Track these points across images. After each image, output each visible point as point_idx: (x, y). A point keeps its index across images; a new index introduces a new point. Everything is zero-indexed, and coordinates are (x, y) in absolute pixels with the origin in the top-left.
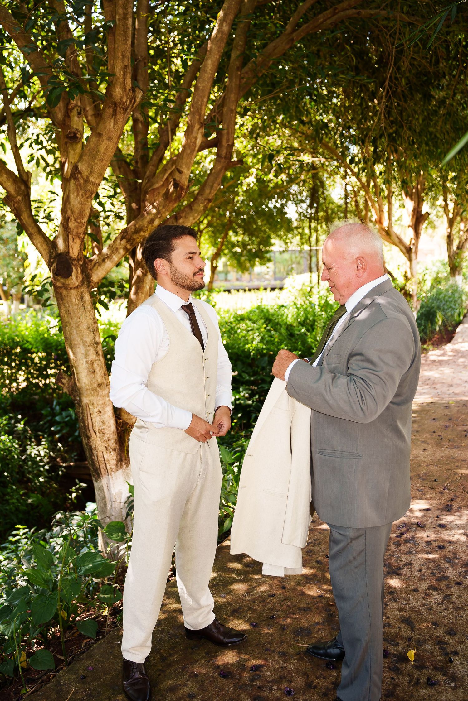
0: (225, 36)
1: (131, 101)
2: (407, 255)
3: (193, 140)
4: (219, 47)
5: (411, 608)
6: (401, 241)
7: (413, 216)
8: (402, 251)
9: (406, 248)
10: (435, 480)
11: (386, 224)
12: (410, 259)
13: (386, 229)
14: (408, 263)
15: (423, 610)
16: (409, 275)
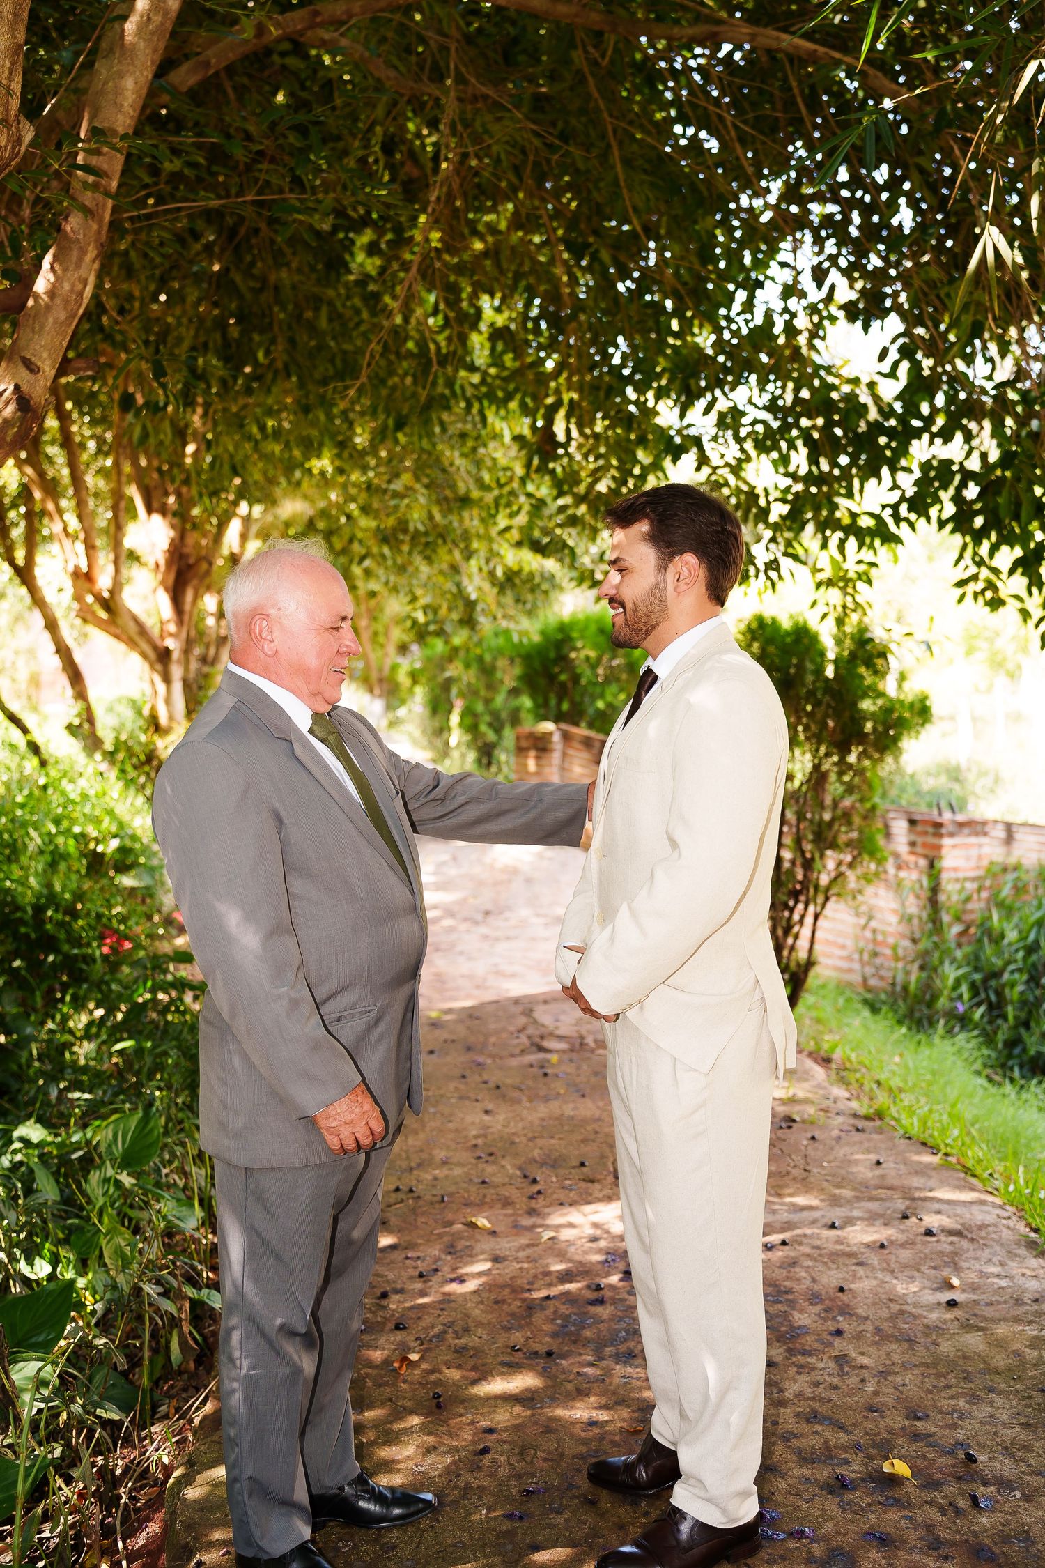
0: (169, 26)
1: (13, 148)
2: (159, 667)
3: (80, 287)
4: (155, 51)
5: (796, 1396)
6: (142, 630)
7: (169, 563)
8: (144, 655)
9: (155, 648)
10: (583, 1164)
11: (104, 582)
12: (167, 679)
13: (106, 595)
14: (161, 687)
15: (821, 1391)
16: (163, 720)
